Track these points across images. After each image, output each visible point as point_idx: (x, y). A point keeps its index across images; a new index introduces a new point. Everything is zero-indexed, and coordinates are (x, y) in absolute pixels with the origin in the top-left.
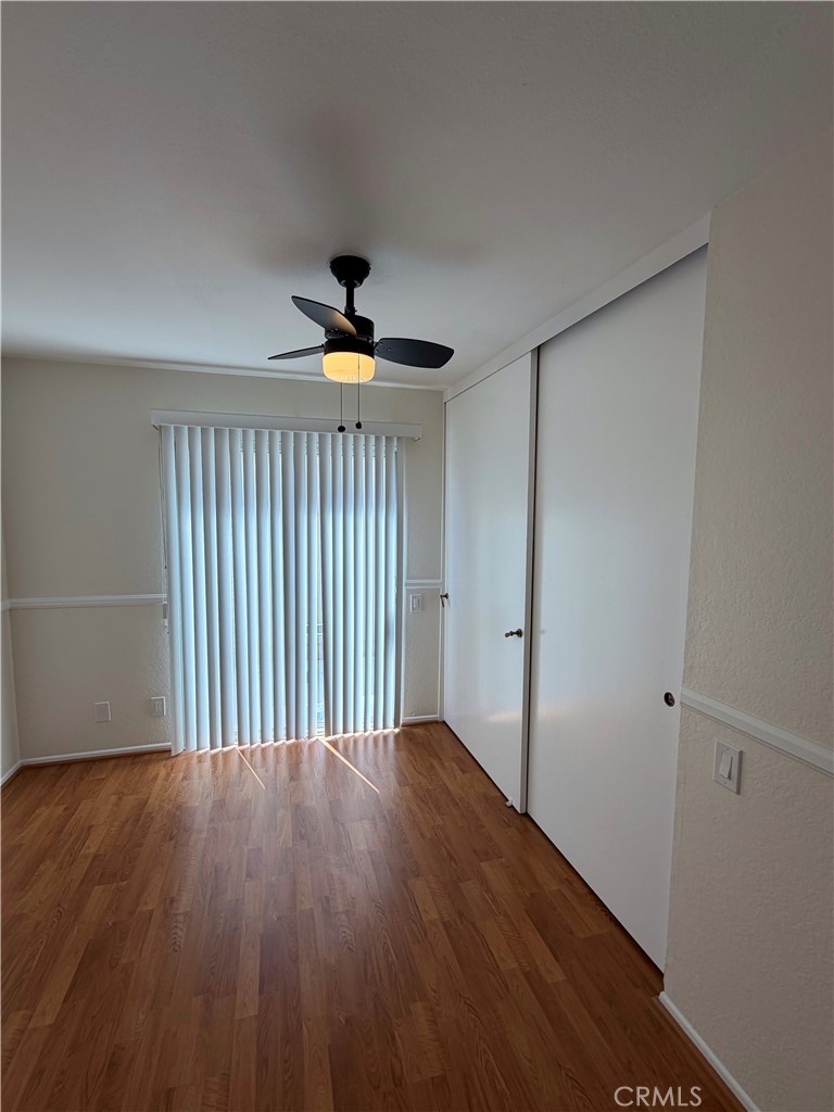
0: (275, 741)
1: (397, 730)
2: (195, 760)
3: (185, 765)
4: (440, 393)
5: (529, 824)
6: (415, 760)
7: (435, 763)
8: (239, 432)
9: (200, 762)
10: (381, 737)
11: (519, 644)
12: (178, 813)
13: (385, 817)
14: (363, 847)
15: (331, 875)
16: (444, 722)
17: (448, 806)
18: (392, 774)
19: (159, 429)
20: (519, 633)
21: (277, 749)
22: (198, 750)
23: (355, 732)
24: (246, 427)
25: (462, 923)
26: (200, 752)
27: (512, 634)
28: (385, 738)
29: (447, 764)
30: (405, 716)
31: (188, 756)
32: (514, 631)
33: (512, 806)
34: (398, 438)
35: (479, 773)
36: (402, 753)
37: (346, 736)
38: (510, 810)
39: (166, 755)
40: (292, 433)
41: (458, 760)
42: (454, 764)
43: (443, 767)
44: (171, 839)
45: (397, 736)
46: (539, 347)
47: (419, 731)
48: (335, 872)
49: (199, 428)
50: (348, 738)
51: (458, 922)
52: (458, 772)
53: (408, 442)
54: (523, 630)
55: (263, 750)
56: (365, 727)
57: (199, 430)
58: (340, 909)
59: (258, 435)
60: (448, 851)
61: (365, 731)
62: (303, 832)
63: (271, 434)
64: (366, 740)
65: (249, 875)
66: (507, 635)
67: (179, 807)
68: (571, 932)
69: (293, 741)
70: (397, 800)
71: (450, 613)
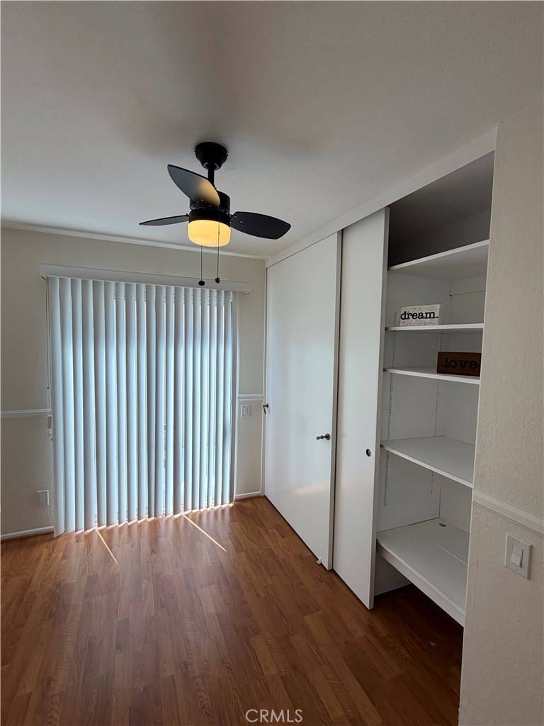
0: (139, 520)
1: (231, 505)
2: (73, 540)
3: (65, 544)
4: (263, 262)
5: (335, 578)
6: (246, 528)
7: (262, 531)
8: (113, 284)
9: (77, 541)
10: (220, 511)
11: (327, 446)
12: (58, 591)
13: (227, 581)
14: (212, 610)
15: (188, 640)
16: (265, 497)
17: (274, 567)
18: (230, 542)
19: (47, 279)
20: (327, 437)
21: (140, 526)
22: (76, 531)
23: (200, 508)
24: (118, 280)
25: (296, 676)
26: (78, 533)
27: (322, 437)
28: (223, 511)
29: (270, 531)
30: (237, 494)
31: (67, 536)
32: (324, 435)
33: (321, 564)
34: (234, 292)
35: (294, 537)
36: (236, 523)
37: (194, 511)
38: (320, 567)
39: (49, 537)
40: (154, 286)
41: (278, 527)
42: (276, 531)
43: (269, 534)
44: (50, 616)
45: (231, 509)
46: (342, 230)
47: (247, 504)
48: (191, 636)
49: (80, 280)
50: (195, 513)
51: (293, 675)
52: (279, 538)
53: (241, 295)
54: (330, 434)
55: (130, 527)
56: (208, 504)
57: (80, 281)
58: (197, 674)
59: (128, 287)
60: (278, 608)
61: (208, 507)
62: (163, 600)
63: (138, 287)
64: (208, 513)
65: (118, 647)
66: (318, 438)
67: (58, 585)
68: (379, 675)
69: (153, 518)
70: (236, 564)
71: (270, 419)
